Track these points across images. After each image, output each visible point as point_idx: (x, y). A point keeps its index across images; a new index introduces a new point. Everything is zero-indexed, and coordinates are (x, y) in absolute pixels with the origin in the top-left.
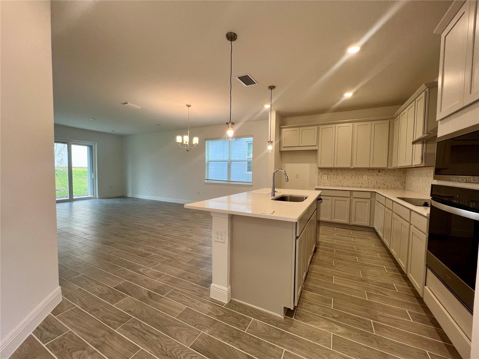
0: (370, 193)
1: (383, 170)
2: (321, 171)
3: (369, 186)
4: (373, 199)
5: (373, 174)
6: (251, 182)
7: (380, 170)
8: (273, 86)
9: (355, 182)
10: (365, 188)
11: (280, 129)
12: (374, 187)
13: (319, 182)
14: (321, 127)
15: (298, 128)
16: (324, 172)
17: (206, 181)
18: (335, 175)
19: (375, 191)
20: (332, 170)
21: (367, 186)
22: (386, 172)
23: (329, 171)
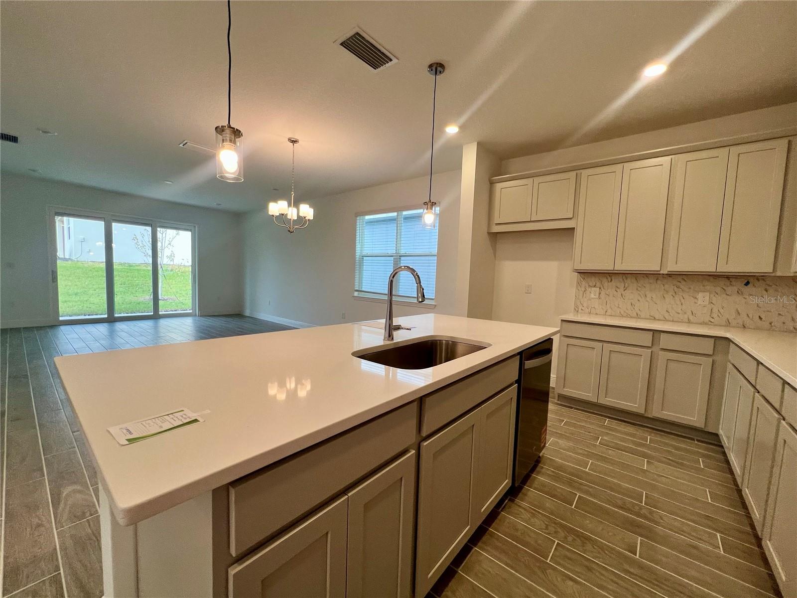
0: (713, 339)
1: (758, 280)
2: (584, 279)
3: (712, 320)
4: (719, 358)
5: (729, 290)
6: (434, 298)
7: (747, 280)
8: (437, 63)
9: (672, 308)
10: (701, 324)
11: (492, 183)
12: (728, 324)
13: (579, 304)
14: (585, 173)
15: (531, 179)
16: (593, 280)
17: (356, 294)
18: (618, 290)
19: (728, 335)
20: (613, 278)
21: (707, 320)
22: (769, 285)
23: (605, 280)
